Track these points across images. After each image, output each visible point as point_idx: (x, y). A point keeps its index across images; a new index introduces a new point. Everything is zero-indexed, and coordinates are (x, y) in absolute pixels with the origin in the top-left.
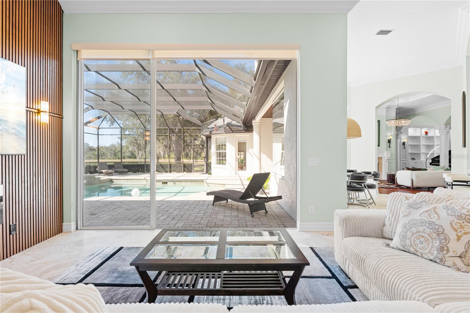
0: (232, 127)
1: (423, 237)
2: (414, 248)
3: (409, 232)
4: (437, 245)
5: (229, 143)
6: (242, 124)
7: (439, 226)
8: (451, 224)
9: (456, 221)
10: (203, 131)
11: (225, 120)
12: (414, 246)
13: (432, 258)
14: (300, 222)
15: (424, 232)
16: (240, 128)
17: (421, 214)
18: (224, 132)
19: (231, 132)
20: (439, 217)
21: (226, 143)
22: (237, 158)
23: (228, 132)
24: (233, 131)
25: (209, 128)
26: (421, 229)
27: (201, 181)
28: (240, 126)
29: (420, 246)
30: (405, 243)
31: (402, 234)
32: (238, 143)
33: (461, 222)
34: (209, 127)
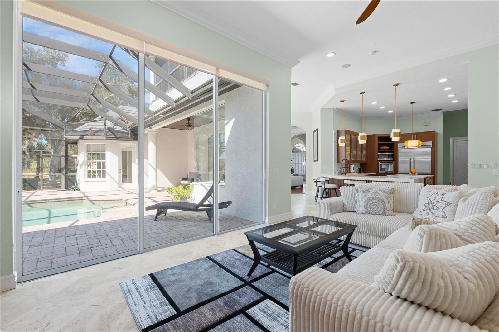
0: (115, 133)
1: (375, 204)
2: (372, 211)
3: (369, 204)
4: (382, 207)
5: (110, 152)
6: (130, 131)
7: (381, 198)
8: (385, 196)
9: (387, 195)
10: (67, 134)
11: (107, 124)
12: (372, 210)
13: (381, 213)
14: (269, 217)
15: (376, 202)
16: (126, 135)
17: (371, 194)
18: (105, 138)
19: (115, 139)
20: (380, 194)
21: (105, 151)
22: (120, 170)
23: (111, 138)
24: (116, 138)
25: (76, 132)
26: (374, 201)
27: (79, 199)
28: (128, 134)
29: (375, 209)
30: (368, 210)
31: (365, 206)
32: (123, 152)
33: (388, 195)
34: (76, 129)
